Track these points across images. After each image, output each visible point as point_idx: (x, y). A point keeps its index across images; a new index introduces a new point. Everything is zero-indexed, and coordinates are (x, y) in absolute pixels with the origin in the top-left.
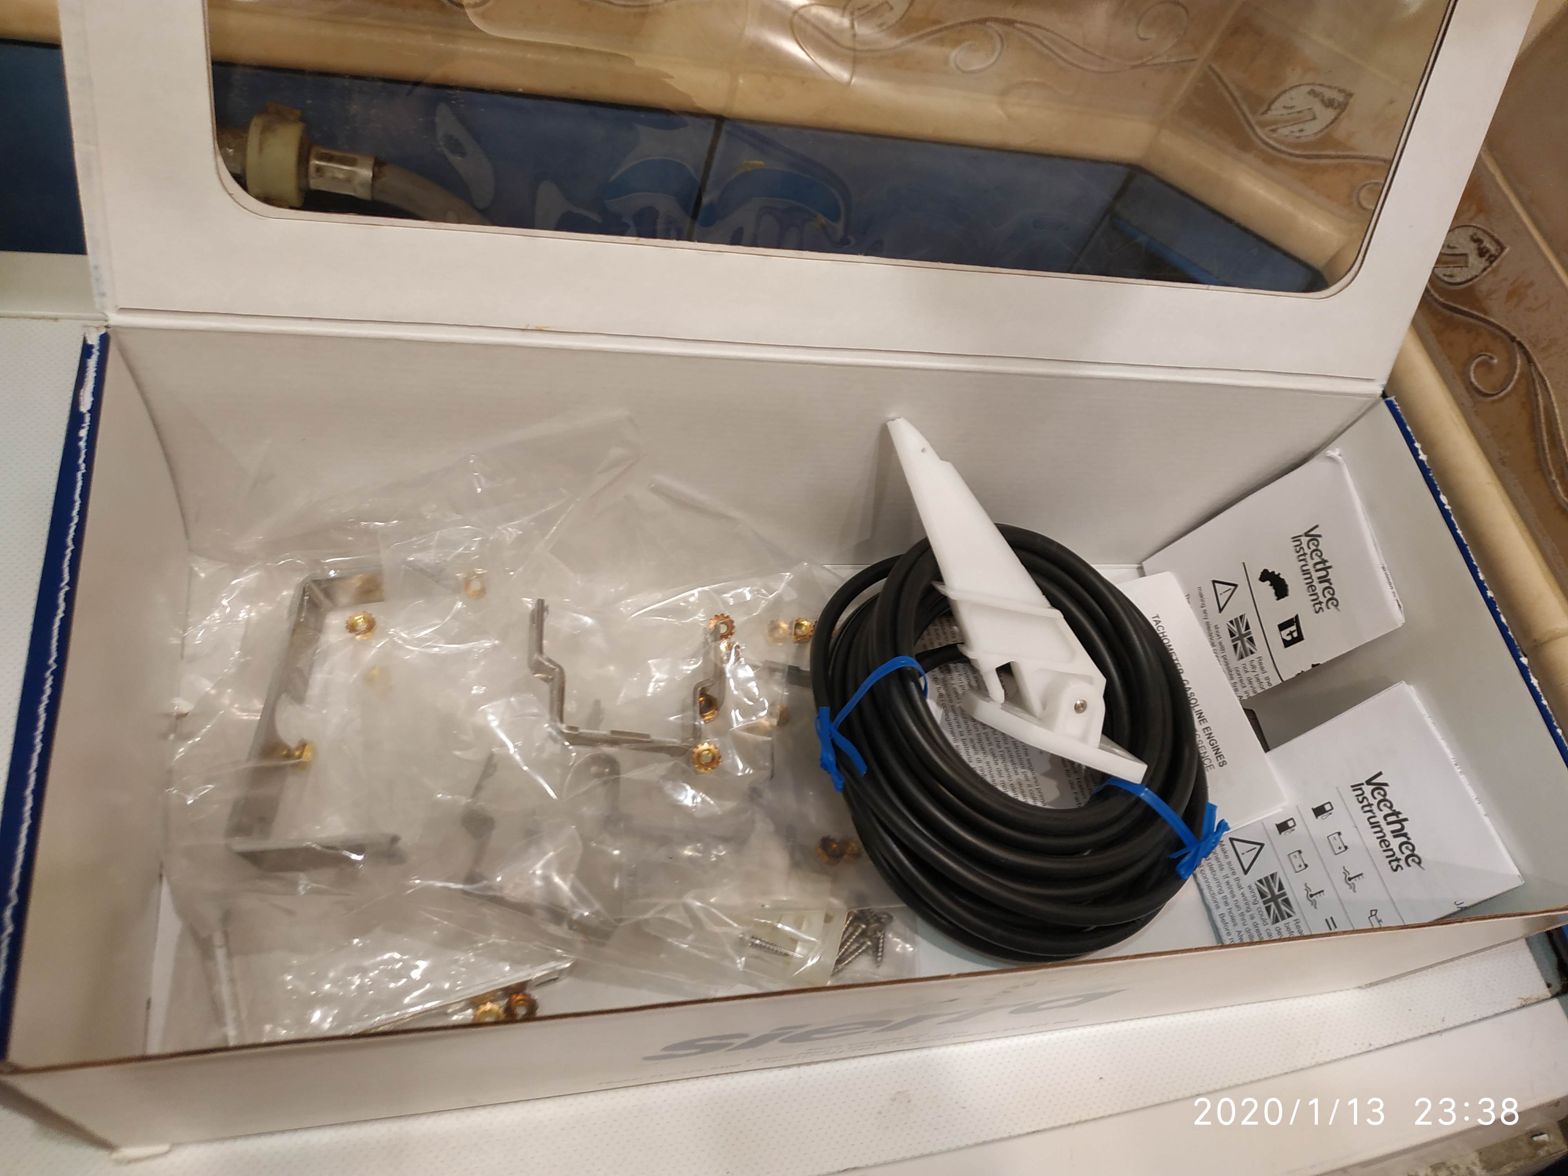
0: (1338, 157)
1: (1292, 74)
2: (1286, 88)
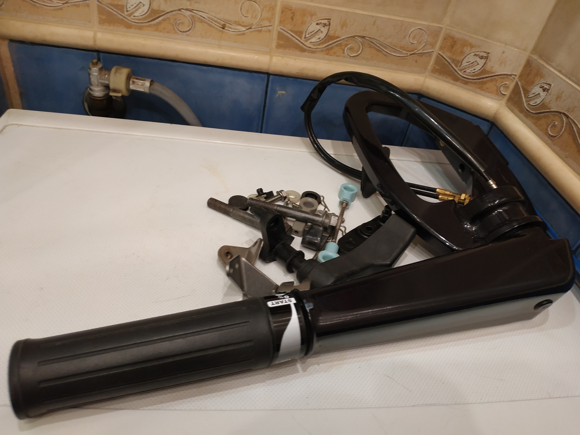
0: (490, 77)
1: (467, 50)
2: (466, 55)
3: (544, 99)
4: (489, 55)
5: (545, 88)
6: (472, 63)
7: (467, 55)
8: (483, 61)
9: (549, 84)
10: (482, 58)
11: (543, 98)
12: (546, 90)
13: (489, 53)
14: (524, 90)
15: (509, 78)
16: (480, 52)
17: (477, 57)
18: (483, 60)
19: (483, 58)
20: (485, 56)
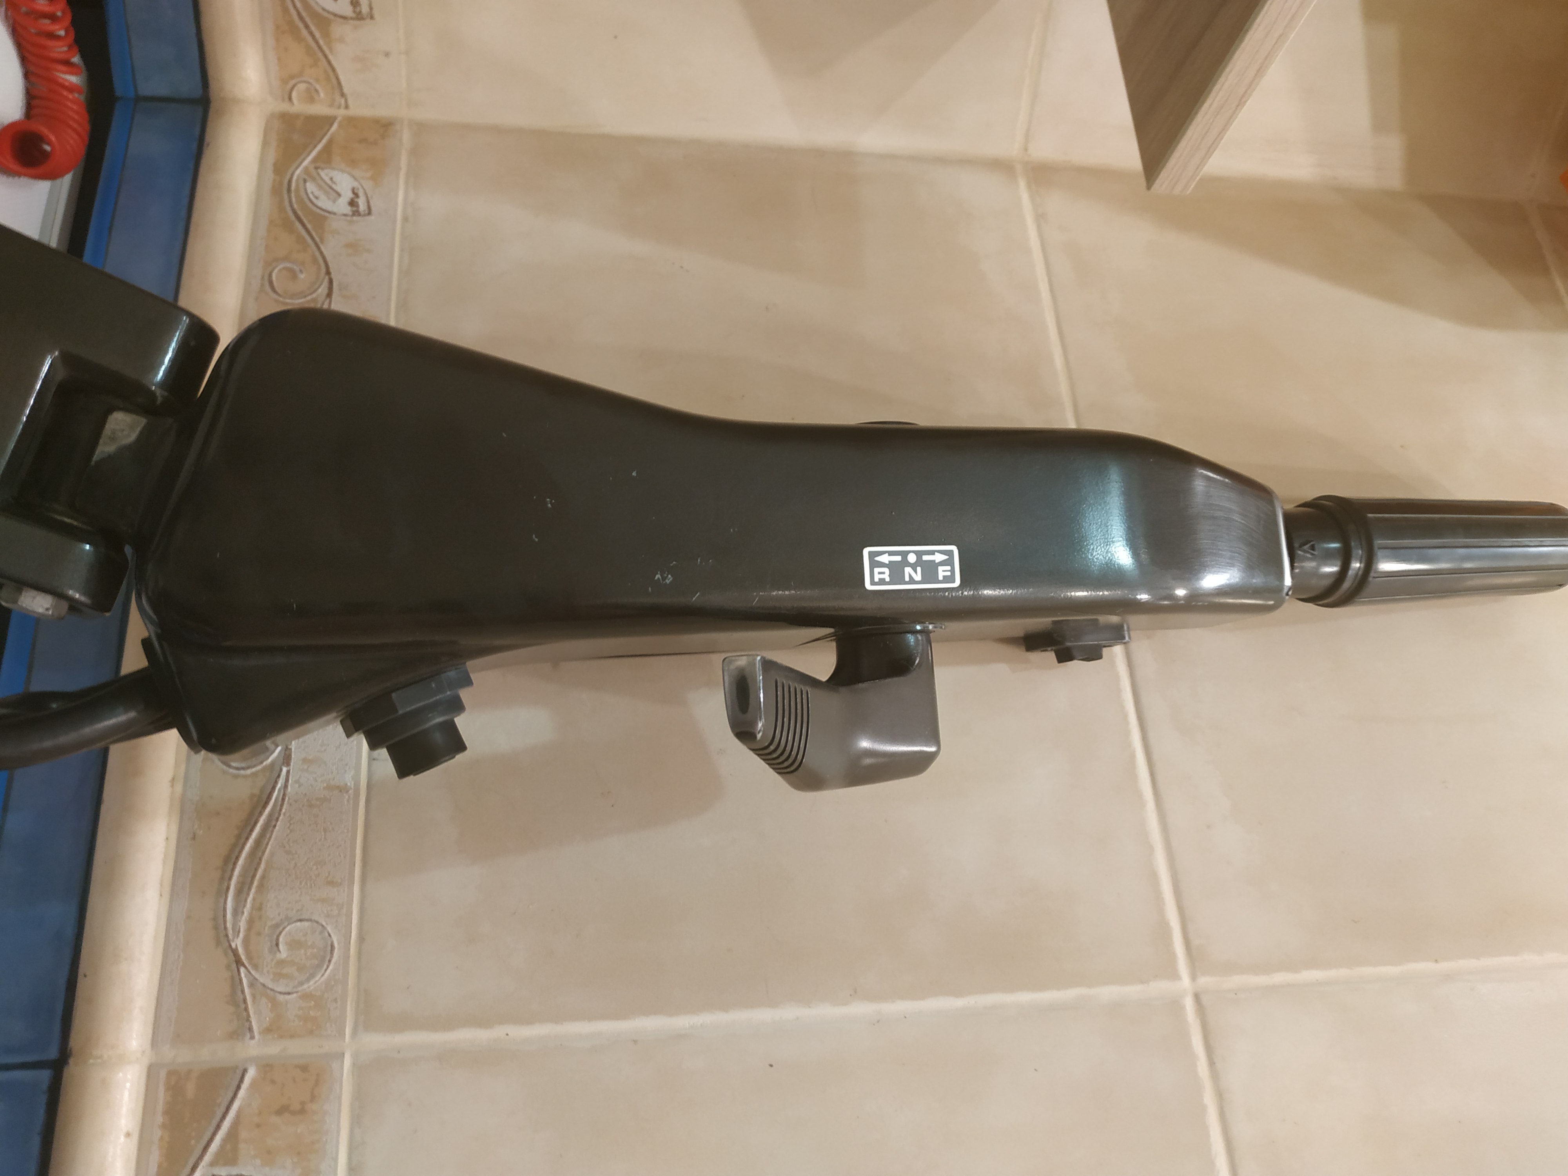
0: (317, 42)
3: (335, 214)
5: (357, 203)
8: (348, 11)
9: (369, 208)
11: (335, 210)
12: (355, 209)
14: (328, 149)
15: (333, 93)
18: (351, 8)
19: (355, 7)
20: (360, 12)
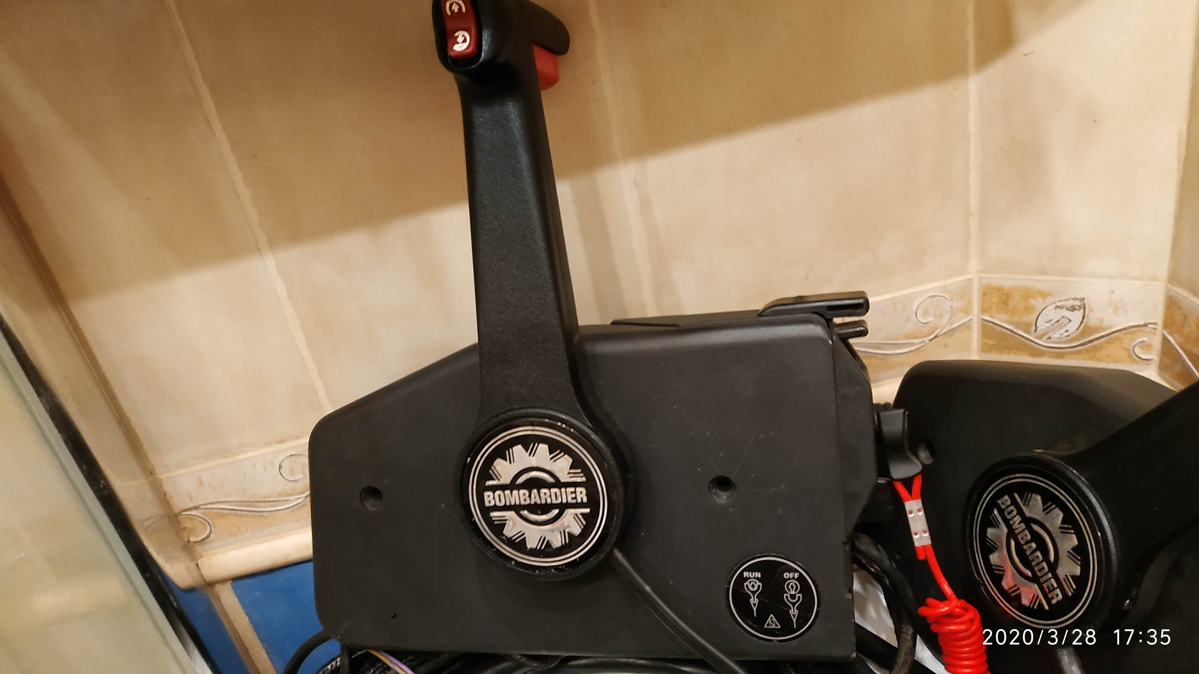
1: (1037, 303)
2: (1040, 312)
4: (1086, 302)
6: (1058, 321)
7: (1042, 311)
8: (1079, 314)
10: (1073, 309)
13: (1083, 299)
15: (1144, 331)
16: (1066, 300)
17: (1064, 310)
18: (1076, 312)
19: (1075, 309)
20: (1079, 306)
